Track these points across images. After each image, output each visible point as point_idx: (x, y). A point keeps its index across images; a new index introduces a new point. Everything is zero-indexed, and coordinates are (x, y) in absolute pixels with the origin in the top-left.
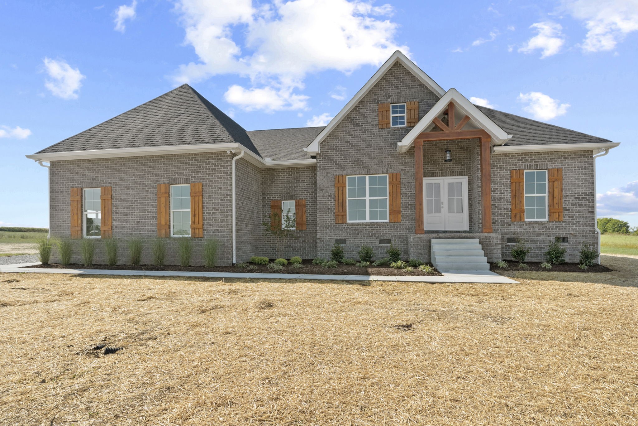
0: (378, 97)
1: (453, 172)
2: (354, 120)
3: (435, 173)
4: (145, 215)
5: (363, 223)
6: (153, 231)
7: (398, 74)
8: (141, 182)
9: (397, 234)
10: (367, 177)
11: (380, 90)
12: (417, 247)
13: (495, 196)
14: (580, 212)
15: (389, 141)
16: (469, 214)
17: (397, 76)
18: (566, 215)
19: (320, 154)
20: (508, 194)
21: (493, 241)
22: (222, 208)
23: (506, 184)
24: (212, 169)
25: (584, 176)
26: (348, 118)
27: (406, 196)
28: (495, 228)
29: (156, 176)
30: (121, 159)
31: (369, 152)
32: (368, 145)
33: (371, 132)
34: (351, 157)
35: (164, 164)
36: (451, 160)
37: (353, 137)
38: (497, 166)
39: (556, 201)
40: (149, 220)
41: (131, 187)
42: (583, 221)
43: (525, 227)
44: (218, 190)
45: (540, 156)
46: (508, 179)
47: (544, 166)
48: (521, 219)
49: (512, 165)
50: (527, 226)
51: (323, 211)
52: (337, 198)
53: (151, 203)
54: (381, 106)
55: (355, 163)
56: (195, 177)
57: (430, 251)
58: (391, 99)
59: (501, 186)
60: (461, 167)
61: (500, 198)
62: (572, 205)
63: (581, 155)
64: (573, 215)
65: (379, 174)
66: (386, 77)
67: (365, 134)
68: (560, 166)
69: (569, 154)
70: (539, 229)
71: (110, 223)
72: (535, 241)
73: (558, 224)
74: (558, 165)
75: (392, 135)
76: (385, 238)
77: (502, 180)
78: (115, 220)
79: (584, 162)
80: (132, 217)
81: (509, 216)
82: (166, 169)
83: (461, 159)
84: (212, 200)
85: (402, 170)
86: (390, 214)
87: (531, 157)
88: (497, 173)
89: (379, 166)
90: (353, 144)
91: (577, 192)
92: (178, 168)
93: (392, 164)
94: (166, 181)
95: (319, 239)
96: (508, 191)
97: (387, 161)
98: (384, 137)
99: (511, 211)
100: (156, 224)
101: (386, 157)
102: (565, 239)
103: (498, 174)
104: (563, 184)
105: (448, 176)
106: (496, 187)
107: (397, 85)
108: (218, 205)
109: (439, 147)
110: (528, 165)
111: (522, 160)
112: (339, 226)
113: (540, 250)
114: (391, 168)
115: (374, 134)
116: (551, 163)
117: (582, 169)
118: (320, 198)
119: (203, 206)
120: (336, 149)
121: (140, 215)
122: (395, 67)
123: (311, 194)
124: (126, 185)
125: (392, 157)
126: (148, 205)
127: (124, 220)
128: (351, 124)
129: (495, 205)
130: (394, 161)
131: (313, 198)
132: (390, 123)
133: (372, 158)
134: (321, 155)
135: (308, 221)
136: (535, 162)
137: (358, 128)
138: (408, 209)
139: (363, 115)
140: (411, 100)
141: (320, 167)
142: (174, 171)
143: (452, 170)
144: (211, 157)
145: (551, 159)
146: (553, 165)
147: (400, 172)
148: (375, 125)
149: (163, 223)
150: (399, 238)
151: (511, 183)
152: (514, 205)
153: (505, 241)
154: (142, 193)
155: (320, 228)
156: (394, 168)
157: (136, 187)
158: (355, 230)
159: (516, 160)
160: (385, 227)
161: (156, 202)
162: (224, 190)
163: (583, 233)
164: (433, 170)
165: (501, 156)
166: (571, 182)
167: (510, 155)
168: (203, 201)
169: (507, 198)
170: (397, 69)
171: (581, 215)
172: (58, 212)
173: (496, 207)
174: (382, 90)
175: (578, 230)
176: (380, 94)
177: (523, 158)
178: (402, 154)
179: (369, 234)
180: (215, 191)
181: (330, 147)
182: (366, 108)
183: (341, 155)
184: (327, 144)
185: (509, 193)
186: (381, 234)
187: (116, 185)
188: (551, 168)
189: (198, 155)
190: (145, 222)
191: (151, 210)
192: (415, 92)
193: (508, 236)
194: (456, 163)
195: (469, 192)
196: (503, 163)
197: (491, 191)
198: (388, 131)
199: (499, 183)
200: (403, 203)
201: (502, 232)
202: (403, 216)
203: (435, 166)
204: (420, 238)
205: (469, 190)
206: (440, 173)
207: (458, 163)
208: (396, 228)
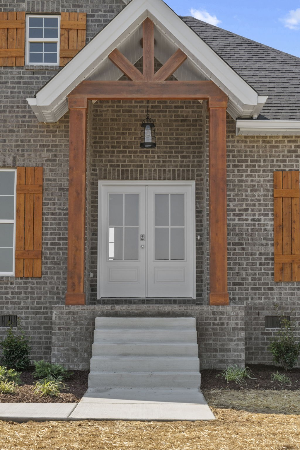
1: (165, 171)
3: (127, 170)
9: (33, 303)
12: (67, 334)
13: (242, 225)
15: (22, 94)
16: (197, 263)
20: (268, 223)
21: (228, 323)
23: (265, 200)
27: (55, 219)
28: (242, 294)
36: (154, 145)
38: (247, 161)
46: (268, 190)
48: (293, 276)
49: (277, 161)
54: (6, 17)
58: (29, 3)
59: (254, 205)
60: (182, 162)
61: (252, 230)
75: (28, 83)
76: (5, 312)
77: (255, 191)
81: (271, 269)
83: (181, 143)
85: (48, 160)
86: (17, 259)
88: (247, 176)
93: (26, 147)
96: (267, 215)
97: (15, 138)
98: (9, 85)
99: (273, 259)
101: (13, 131)
103: (249, 179)
105: (155, 179)
106: (244, 207)
109: (136, 116)
114: (23, 156)
125: (25, 131)
129: (242, 244)
130: (29, 141)
132: (24, 57)
138: (59, 249)
140: (72, 8)
143: (162, 166)
147: (43, 165)
150: (36, 313)
151: (275, 199)
152: (279, 247)
153: (261, 324)
156: (29, 155)
159: (284, 151)
160: (5, 288)
164: (123, 166)
165: (254, 141)
167: (274, 140)
169: (265, 230)
173: (243, 249)
178: (48, 125)
185: (271, 220)
193: (267, 313)
194: (171, 152)
195: (197, 217)
196: (259, 156)
197: (234, 215)
198: (19, 73)
199: (249, 199)
200: (47, 234)
201: (255, 303)
202: (47, 263)
203: (127, 157)
204: (74, 313)
205: (197, 212)
206: (136, 171)
207: (176, 152)
208: (29, 290)
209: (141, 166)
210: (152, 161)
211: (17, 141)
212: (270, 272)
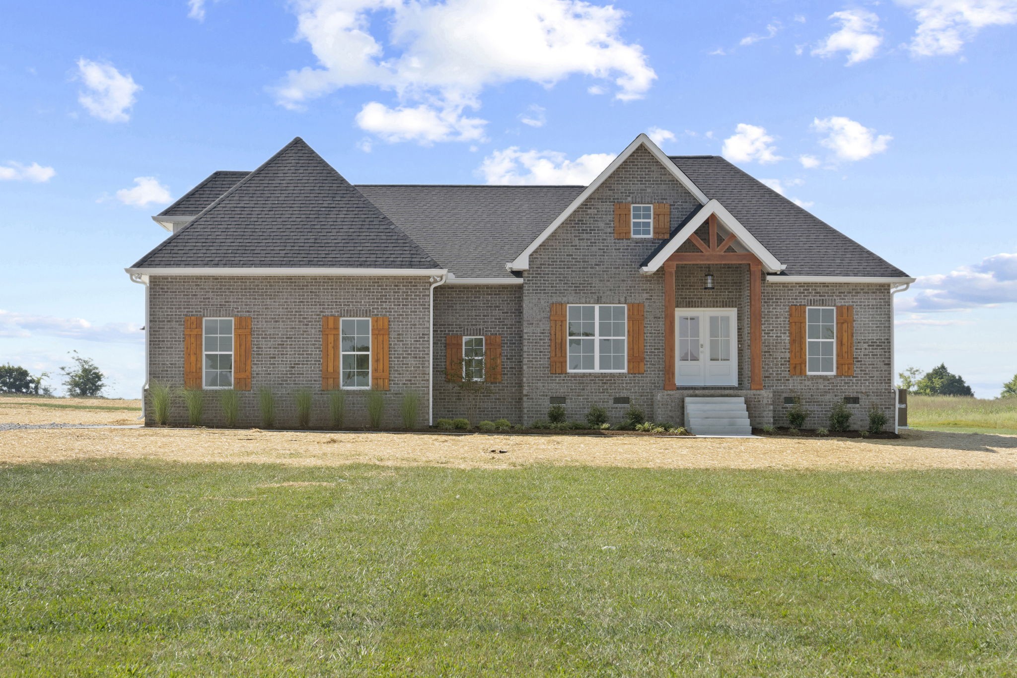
0: (614, 193)
1: (717, 301)
2: (579, 224)
3: (692, 301)
4: (303, 358)
5: (590, 374)
6: (315, 381)
7: (642, 162)
8: (296, 312)
9: (639, 390)
10: (597, 307)
11: (617, 184)
12: (667, 408)
13: (770, 340)
14: (874, 364)
15: (629, 257)
16: (739, 362)
17: (641, 165)
18: (857, 367)
19: (529, 271)
20: (786, 338)
21: (762, 401)
22: (416, 351)
23: (784, 324)
24: (402, 299)
25: (880, 318)
26: (570, 221)
27: (652, 336)
28: (769, 383)
29: (320, 305)
30: (267, 279)
31: (600, 271)
32: (599, 262)
33: (603, 243)
34: (574, 277)
35: (332, 289)
36: (713, 288)
37: (578, 249)
38: (773, 299)
39: (845, 349)
40: (309, 366)
41: (282, 318)
42: (877, 377)
43: (807, 383)
44: (411, 328)
45: (827, 288)
46: (786, 318)
47: (832, 302)
48: (802, 372)
49: (792, 299)
50: (810, 382)
51: (532, 355)
52: (553, 336)
53: (312, 341)
54: (618, 206)
55: (579, 287)
56: (378, 308)
57: (683, 414)
58: (633, 197)
59: (778, 327)
60: (728, 295)
61: (776, 343)
62: (864, 355)
63: (876, 289)
64: (865, 368)
65: (613, 303)
66: (625, 165)
67: (595, 246)
68: (851, 304)
69: (862, 288)
70: (824, 386)
71: (248, 368)
72: (819, 402)
73: (848, 380)
74: (847, 301)
75: (633, 249)
76: (622, 395)
77: (778, 318)
78: (256, 364)
79: (880, 299)
80: (282, 361)
81: (787, 367)
82: (336, 295)
83: (727, 283)
84: (403, 341)
85: (647, 299)
86: (629, 362)
87: (815, 290)
89: (614, 293)
90: (577, 258)
91: (870, 338)
92: (353, 295)
93: (632, 291)
94: (335, 312)
95: (527, 395)
96: (785, 333)
97: (625, 285)
98: (621, 251)
99: (789, 361)
100: (320, 371)
101: (624, 281)
102: (856, 400)
103: (774, 310)
104: (853, 327)
105: (711, 307)
106: (771, 328)
107: (640, 178)
108: (411, 348)
110: (811, 300)
111: (803, 293)
112: (556, 377)
113: (825, 414)
114: (631, 296)
115: (608, 246)
116: (840, 299)
117: (877, 308)
118: (528, 336)
119: (389, 348)
120: (553, 265)
121: (294, 358)
122: (638, 153)
123: (509, 328)
124: (274, 315)
125: (632, 281)
126: (308, 345)
127: (271, 364)
128: (574, 230)
129: (770, 352)
130: (635, 287)
131: (512, 334)
132: (630, 233)
133: (604, 281)
134: (531, 272)
135: (505, 368)
136: (820, 296)
137: (585, 236)
138: (654, 355)
139: (592, 218)
140: (660, 201)
141: (529, 290)
142: (347, 299)
143: (715, 298)
144: (401, 283)
145: (839, 293)
146: (843, 301)
147: (644, 302)
148: (610, 233)
149: (331, 369)
150: (641, 396)
151: (790, 323)
152: (793, 354)
153: (782, 402)
154: (299, 328)
155: (527, 380)
156: (635, 296)
157: (289, 319)
158: (579, 383)
159: (796, 293)
160: (622, 380)
161: (320, 341)
162: (419, 328)
163: (877, 393)
164: (689, 298)
165: (777, 287)
166: (864, 324)
167: (790, 285)
168: (389, 341)
169: (784, 343)
170: (642, 156)
171: (875, 368)
172: (162, 351)
173: (770, 355)
174: (620, 184)
175: (871, 387)
176: (617, 190)
177: (806, 290)
178: (646, 277)
179: (599, 390)
180: (406, 328)
181: (544, 261)
182: (596, 208)
183: (559, 274)
184: (539, 256)
185: (788, 336)
186: (615, 389)
187: (257, 315)
188: (839, 304)
189: (383, 279)
190: (303, 368)
191: (312, 351)
192: (665, 190)
193: (785, 395)
194: (721, 289)
195: (738, 332)
196: (781, 296)
197: (765, 333)
198: (628, 243)
199: (774, 323)
200: (647, 346)
201: (778, 389)
202: (647, 364)
203: (692, 292)
204: (670, 395)
205: (738, 329)
206: (698, 302)
207: (724, 289)
208: (637, 381)
209: (701, 298)
210: (708, 295)
211: (627, 287)
212: (787, 369)
